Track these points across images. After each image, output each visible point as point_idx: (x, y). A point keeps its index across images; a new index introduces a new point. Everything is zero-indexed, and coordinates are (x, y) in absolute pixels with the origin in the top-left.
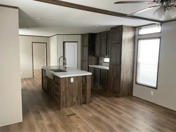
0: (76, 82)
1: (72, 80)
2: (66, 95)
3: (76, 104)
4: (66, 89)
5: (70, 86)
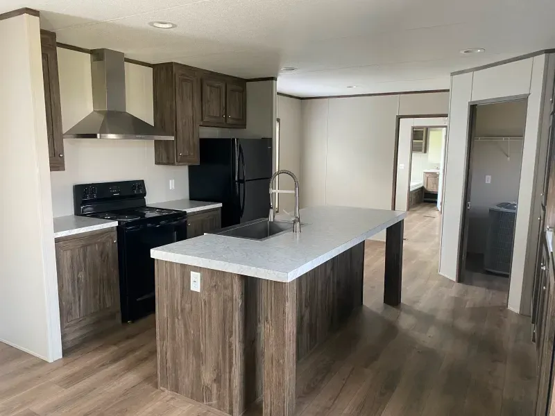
0: (210, 296)
1: (196, 283)
2: (173, 338)
3: (214, 402)
4: (173, 313)
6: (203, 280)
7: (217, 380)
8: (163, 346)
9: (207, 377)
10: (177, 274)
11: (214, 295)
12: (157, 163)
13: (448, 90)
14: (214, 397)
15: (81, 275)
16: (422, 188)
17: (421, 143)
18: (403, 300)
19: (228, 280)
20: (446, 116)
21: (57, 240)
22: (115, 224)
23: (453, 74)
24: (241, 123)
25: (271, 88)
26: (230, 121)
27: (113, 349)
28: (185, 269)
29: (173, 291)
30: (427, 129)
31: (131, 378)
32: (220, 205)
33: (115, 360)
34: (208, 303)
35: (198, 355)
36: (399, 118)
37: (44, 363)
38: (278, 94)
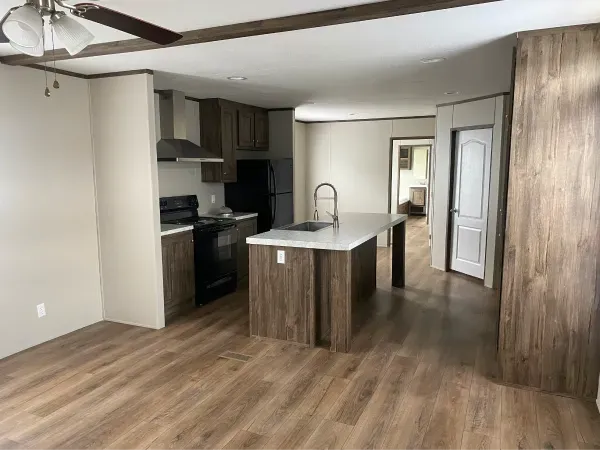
0: (292, 266)
1: (281, 257)
2: (263, 298)
3: (295, 338)
4: (263, 280)
5: (275, 274)
6: (287, 255)
7: (298, 322)
8: (255, 305)
9: (290, 321)
10: (267, 253)
11: (295, 264)
12: (204, 180)
13: (434, 116)
14: (295, 335)
15: (173, 266)
16: (409, 202)
17: (406, 161)
18: (406, 284)
19: (306, 254)
20: (433, 137)
21: (163, 238)
22: (191, 227)
23: (438, 106)
24: (265, 146)
25: (291, 116)
26: (257, 145)
27: (200, 321)
28: (273, 249)
29: (263, 264)
30: (412, 147)
31: (226, 334)
32: (256, 215)
33: (208, 325)
34: (291, 271)
35: (284, 307)
36: (392, 139)
37: (153, 330)
38: (297, 121)
